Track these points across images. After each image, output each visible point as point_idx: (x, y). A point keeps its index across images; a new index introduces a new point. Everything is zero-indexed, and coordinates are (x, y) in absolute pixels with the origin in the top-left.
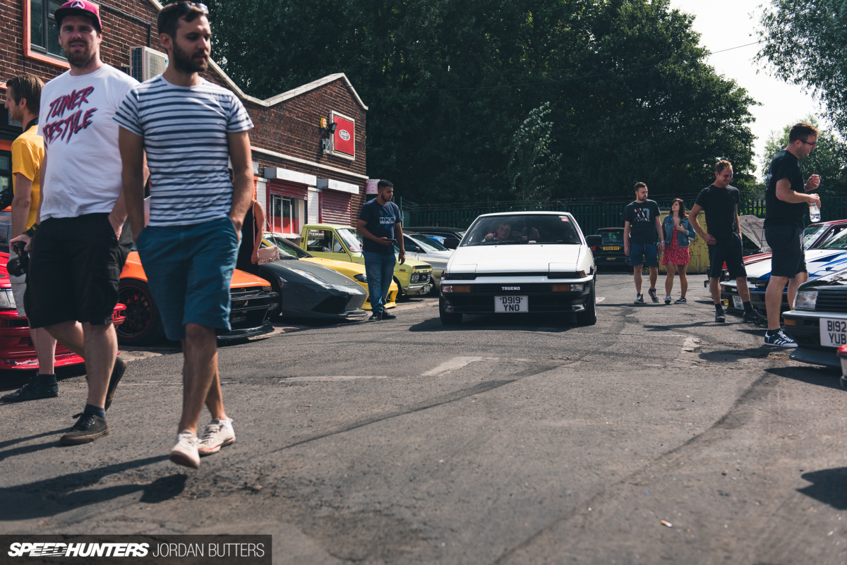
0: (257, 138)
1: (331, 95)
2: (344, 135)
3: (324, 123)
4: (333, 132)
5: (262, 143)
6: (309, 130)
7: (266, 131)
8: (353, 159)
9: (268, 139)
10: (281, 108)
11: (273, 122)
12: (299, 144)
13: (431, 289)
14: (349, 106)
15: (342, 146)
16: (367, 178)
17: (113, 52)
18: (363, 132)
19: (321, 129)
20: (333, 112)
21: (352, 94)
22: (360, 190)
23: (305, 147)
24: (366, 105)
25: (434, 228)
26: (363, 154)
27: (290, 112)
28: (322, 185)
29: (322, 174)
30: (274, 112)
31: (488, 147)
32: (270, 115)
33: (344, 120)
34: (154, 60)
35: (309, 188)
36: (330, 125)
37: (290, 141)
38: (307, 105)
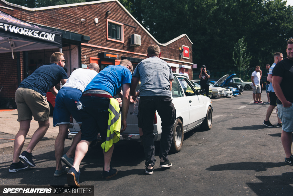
0: (163, 55)
1: (182, 41)
2: (186, 52)
3: (181, 49)
4: (183, 51)
5: (164, 56)
6: (176, 51)
7: (165, 53)
8: (189, 58)
9: (165, 55)
10: (169, 46)
11: (167, 50)
12: (173, 55)
13: (212, 97)
14: (188, 43)
15: (186, 55)
16: (193, 64)
17: (127, 36)
18: (192, 50)
19: (180, 51)
20: (183, 46)
21: (188, 40)
22: (191, 67)
23: (175, 56)
24: (192, 42)
25: (213, 78)
26: (192, 57)
27: (171, 47)
28: (181, 67)
29: (180, 63)
30: (167, 47)
31: (228, 52)
32: (166, 48)
33: (186, 48)
34: (137, 37)
35: (177, 68)
36: (182, 50)
37: (171, 55)
38: (176, 44)
